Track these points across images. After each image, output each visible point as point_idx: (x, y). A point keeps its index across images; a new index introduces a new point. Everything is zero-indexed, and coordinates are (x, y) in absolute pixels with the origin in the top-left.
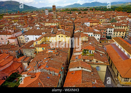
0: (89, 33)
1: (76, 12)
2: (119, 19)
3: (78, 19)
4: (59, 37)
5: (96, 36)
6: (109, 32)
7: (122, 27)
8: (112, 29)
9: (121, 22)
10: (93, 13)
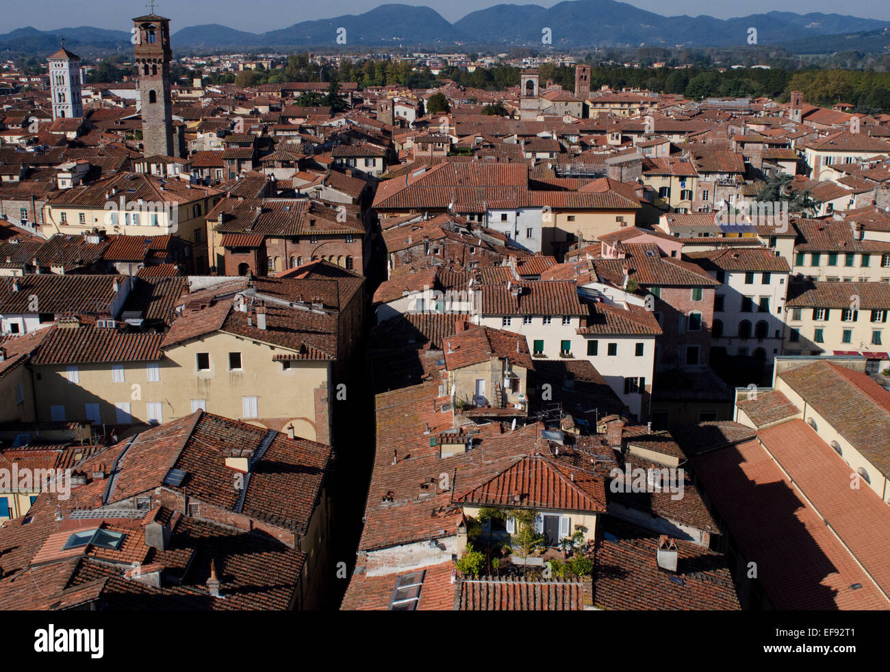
0: (537, 321)
1: (392, 94)
2: (834, 176)
3: (419, 173)
4: (203, 361)
5: (612, 350)
6: (746, 316)
7: (865, 263)
8: (766, 281)
9: (848, 213)
10: (577, 109)
